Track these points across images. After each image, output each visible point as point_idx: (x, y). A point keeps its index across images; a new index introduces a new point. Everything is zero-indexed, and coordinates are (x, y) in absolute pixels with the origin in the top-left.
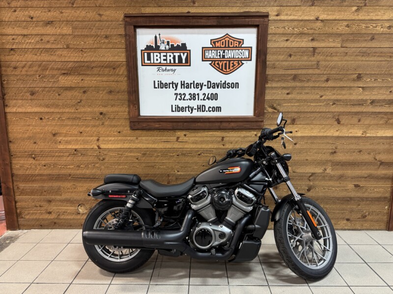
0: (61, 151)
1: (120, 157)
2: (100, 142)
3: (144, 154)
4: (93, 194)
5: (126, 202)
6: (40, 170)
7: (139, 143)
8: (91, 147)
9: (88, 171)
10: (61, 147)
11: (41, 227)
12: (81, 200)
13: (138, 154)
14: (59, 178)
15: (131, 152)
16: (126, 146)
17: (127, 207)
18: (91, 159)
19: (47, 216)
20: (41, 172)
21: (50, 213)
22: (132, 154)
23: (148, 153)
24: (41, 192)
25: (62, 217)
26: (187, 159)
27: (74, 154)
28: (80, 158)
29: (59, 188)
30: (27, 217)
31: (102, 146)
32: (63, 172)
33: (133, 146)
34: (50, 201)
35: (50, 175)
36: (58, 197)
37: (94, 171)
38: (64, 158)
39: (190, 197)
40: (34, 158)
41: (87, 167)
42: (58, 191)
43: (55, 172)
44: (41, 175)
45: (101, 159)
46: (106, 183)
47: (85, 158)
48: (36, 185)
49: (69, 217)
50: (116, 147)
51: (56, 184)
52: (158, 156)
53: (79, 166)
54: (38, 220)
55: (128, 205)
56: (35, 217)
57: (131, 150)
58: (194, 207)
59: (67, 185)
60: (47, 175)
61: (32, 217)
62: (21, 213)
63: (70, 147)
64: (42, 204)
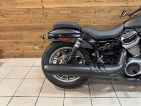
0: (19, 10)
1: (57, 14)
2: (43, 3)
3: (73, 12)
4: (48, 37)
5: (74, 44)
6: (8, 24)
7: (69, 3)
8: (38, 7)
9: (37, 24)
10: (18, 7)
11: (15, 57)
12: (35, 42)
13: (69, 12)
14: (20, 29)
15: (64, 10)
16: (61, 6)
17: (76, 47)
18: (39, 16)
19: (17, 51)
20: (9, 25)
21: (19, 49)
22: (65, 12)
23: (75, 10)
24: (11, 38)
25: (26, 52)
26: (100, 14)
27: (27, 12)
28: (32, 15)
29: (21, 35)
30: (6, 52)
31: (45, 6)
32: (22, 25)
33: (65, 5)
34: (17, 43)
35: (14, 27)
36: (22, 41)
37: (41, 24)
38: (22, 16)
39: (122, 39)
40: (3, 16)
41: (36, 21)
42: (21, 37)
43: (18, 25)
44: (9, 27)
45: (45, 15)
46: (55, 29)
47: (35, 15)
48: (8, 34)
49: (30, 52)
50: (54, 7)
51: (19, 33)
52: (82, 13)
53: (31, 21)
54: (13, 53)
55: (76, 45)
56: (11, 52)
57: (64, 9)
58: (125, 46)
59: (26, 33)
60: (13, 27)
61: (9, 52)
62: (2, 50)
63: (24, 7)
64: (13, 44)
